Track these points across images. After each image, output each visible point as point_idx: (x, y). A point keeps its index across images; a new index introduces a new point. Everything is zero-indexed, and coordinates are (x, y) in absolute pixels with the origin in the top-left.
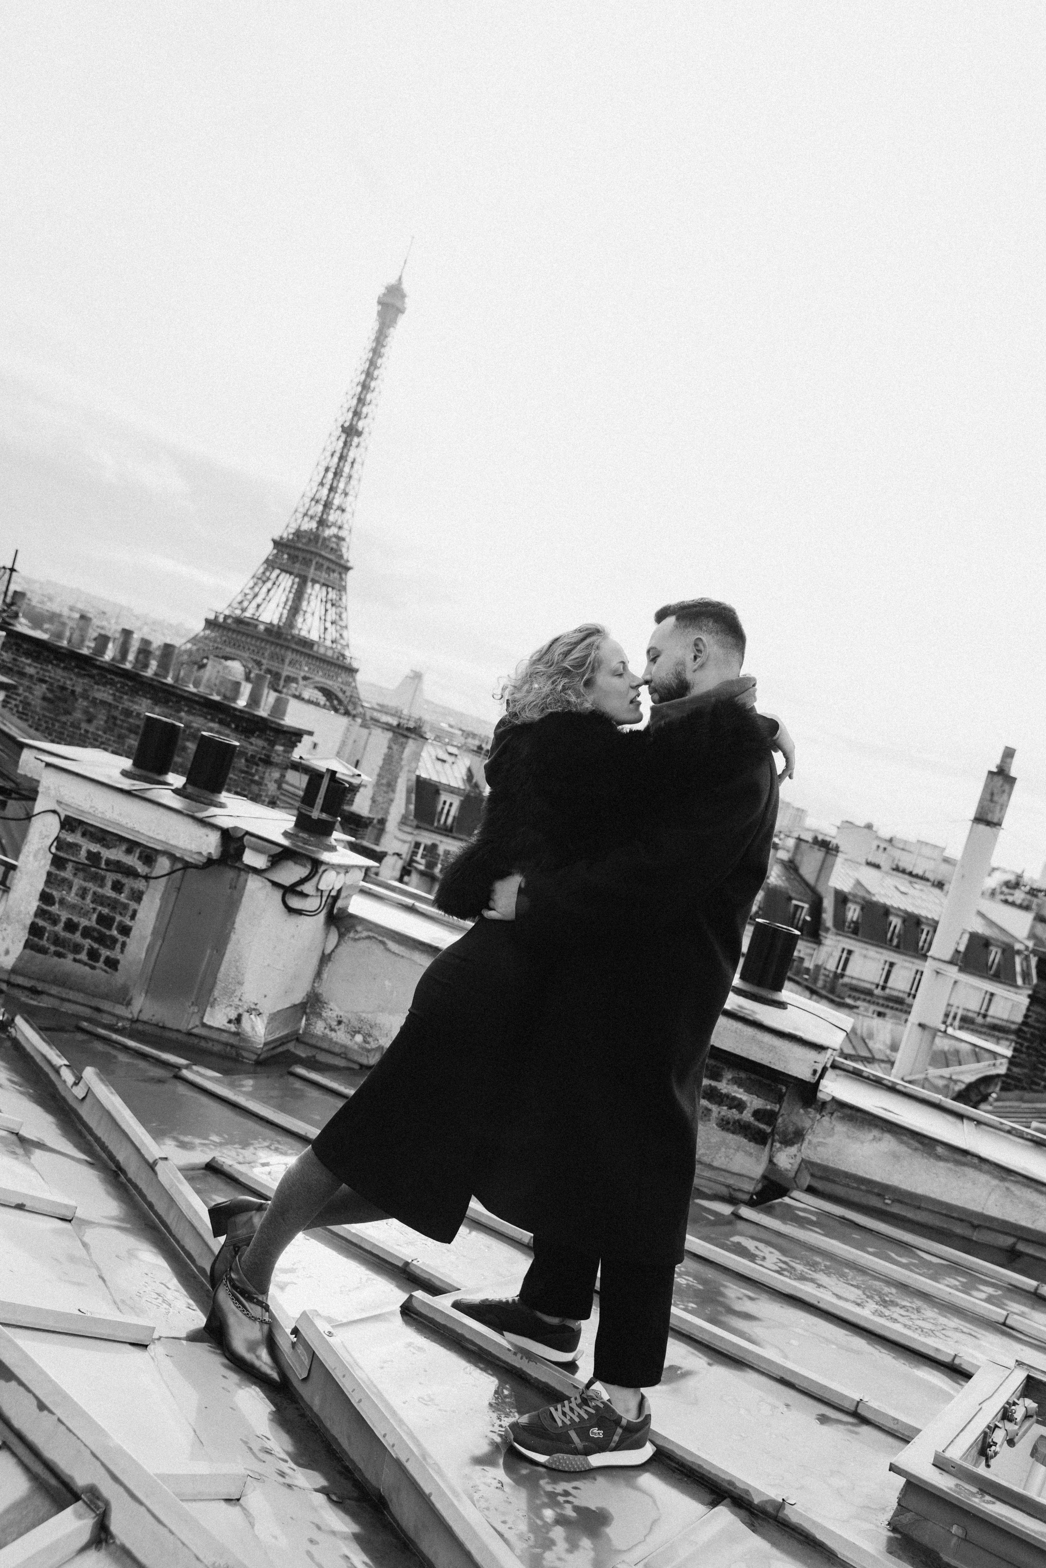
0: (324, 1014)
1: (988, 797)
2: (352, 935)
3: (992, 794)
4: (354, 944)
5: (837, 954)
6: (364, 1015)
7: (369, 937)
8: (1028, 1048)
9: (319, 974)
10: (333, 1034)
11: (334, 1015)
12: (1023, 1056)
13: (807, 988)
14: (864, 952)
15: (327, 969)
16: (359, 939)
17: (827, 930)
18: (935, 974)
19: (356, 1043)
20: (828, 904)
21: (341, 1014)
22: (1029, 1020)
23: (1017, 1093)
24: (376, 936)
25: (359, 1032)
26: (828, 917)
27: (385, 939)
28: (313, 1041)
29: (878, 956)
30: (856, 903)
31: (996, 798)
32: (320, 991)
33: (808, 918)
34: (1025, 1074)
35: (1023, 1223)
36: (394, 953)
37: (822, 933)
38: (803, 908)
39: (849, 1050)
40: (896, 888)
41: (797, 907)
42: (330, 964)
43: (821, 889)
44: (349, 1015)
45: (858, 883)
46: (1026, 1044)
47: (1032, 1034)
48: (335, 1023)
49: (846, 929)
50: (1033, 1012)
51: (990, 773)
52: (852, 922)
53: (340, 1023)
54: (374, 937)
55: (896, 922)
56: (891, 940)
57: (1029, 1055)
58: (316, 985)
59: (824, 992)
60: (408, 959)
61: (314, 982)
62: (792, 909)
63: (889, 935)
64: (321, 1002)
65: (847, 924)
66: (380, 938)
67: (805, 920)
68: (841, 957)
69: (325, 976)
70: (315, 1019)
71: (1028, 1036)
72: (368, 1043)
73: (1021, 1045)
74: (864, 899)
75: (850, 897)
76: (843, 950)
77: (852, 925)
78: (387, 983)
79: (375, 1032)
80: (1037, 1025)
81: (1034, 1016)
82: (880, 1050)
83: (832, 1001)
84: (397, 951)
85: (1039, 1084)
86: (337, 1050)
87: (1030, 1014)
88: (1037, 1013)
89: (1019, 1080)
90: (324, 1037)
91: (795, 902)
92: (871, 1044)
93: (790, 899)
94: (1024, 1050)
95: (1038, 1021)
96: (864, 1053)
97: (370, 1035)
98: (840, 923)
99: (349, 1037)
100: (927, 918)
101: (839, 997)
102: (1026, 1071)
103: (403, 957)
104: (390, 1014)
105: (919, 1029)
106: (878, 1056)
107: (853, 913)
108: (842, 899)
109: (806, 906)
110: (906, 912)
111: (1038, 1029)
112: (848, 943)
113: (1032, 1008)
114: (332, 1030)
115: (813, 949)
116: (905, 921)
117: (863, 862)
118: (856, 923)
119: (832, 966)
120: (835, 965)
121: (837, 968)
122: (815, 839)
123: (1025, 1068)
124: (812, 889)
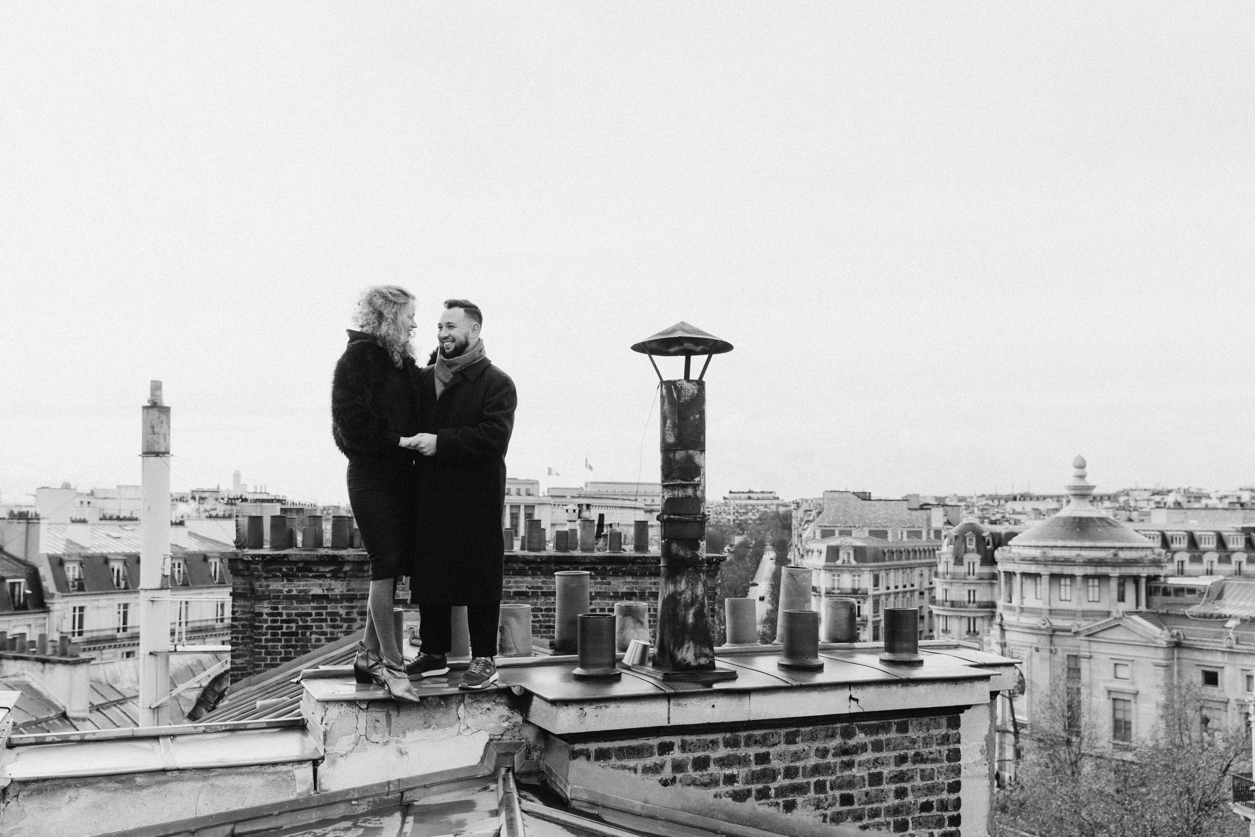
1: (150, 431)
3: (153, 427)
5: (69, 615)
8: (243, 638)
12: (241, 647)
13: (37, 660)
14: (96, 603)
17: (52, 596)
18: (151, 603)
20: (46, 572)
22: (237, 615)
23: (245, 680)
26: (49, 584)
29: (111, 602)
30: (73, 561)
31: (157, 430)
33: (29, 592)
34: (247, 661)
35: (234, 808)
37: (48, 601)
38: (19, 584)
39: (97, 701)
40: (108, 535)
41: (13, 585)
43: (33, 560)
45: (70, 542)
46: (240, 636)
47: (243, 626)
49: (71, 589)
50: (238, 606)
51: (145, 408)
52: (75, 580)
55: (117, 566)
56: (118, 584)
57: (246, 644)
59: (56, 658)
62: (8, 587)
63: (115, 580)
65: (71, 584)
67: (26, 595)
68: (74, 616)
71: (240, 628)
73: (237, 638)
74: (80, 555)
75: (66, 558)
76: (74, 608)
77: (76, 583)
80: (244, 616)
81: (239, 610)
82: (129, 688)
83: (66, 663)
85: (260, 666)
87: (236, 609)
88: (242, 606)
89: (245, 669)
91: (9, 581)
92: (118, 687)
93: (4, 579)
94: (240, 641)
95: (244, 612)
98: (63, 586)
101: (72, 656)
102: (247, 658)
105: (153, 657)
107: (73, 571)
108: (58, 563)
109: (23, 580)
110: (124, 554)
111: (246, 619)
112: (78, 601)
113: (236, 603)
115: (45, 618)
116: (125, 563)
117: (69, 521)
118: (79, 579)
119: (67, 627)
120: (71, 625)
121: (74, 628)
122: (11, 513)
123: (246, 656)
124: (24, 563)
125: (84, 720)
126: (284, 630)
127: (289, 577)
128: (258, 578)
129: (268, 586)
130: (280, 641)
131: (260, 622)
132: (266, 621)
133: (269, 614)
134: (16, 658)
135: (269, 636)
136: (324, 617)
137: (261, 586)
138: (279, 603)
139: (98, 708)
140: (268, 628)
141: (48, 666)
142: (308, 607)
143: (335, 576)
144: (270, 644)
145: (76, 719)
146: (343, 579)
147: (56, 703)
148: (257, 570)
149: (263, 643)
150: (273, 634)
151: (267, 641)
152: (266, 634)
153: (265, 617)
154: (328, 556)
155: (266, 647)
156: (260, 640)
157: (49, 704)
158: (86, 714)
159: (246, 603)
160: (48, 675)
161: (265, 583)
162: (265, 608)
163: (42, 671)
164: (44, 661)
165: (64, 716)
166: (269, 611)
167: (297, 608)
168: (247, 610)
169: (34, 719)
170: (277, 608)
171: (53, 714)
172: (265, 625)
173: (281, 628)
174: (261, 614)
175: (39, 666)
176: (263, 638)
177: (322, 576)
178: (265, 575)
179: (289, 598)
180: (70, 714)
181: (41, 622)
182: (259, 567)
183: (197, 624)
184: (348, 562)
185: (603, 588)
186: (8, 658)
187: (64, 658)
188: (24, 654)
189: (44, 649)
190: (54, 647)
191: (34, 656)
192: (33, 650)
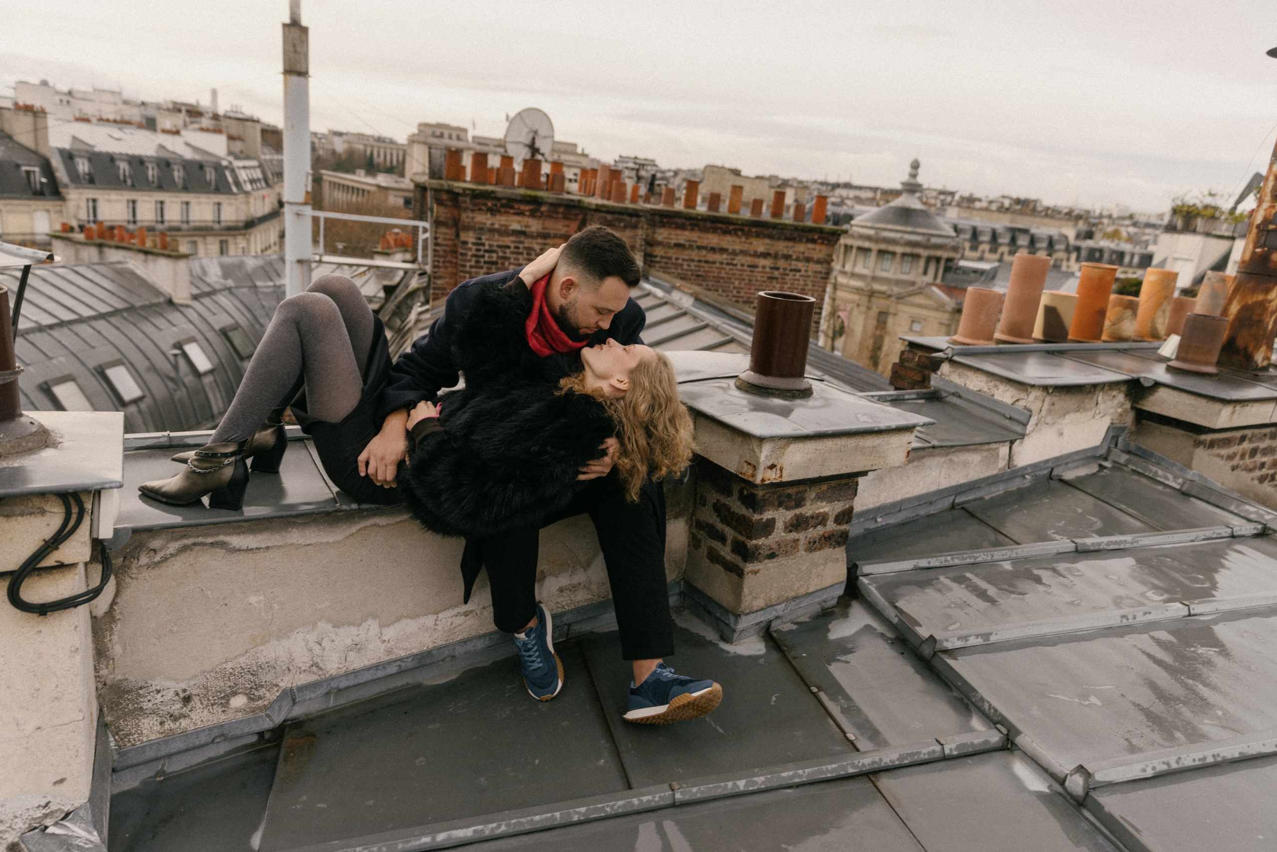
0: (145, 705)
1: (291, 49)
2: (144, 560)
4: (154, 573)
5: (83, 204)
6: (229, 665)
7: (185, 549)
8: (444, 262)
9: (101, 653)
10: (184, 723)
11: (170, 695)
12: (442, 270)
14: (107, 197)
15: (115, 638)
16: (165, 559)
17: (66, 186)
18: (295, 217)
19: (238, 710)
20: (57, 163)
21: (184, 686)
22: (439, 241)
24: (200, 539)
25: (235, 694)
26: (62, 174)
27: (222, 538)
28: (150, 754)
29: (119, 197)
30: (81, 157)
31: (299, 49)
32: (119, 677)
33: (44, 180)
36: (248, 550)
37: (63, 190)
38: (34, 172)
39: (196, 291)
40: (111, 136)
41: (28, 173)
42: (117, 627)
43: (43, 151)
44: (201, 680)
45: (74, 138)
46: (442, 260)
47: (444, 251)
48: (178, 706)
49: (83, 182)
50: (441, 233)
51: (285, 25)
52: (85, 174)
53: (187, 700)
54: (194, 544)
55: (123, 166)
56: (125, 181)
57: (446, 268)
58: (104, 672)
59: (157, 251)
60: (280, 547)
61: (96, 670)
62: (24, 175)
63: (122, 178)
64: (128, 692)
65: (81, 177)
66: (210, 540)
67: (41, 183)
68: (88, 207)
69: (117, 650)
70: (131, 723)
71: (442, 253)
72: (260, 698)
73: (438, 261)
74: (87, 151)
75: (75, 153)
76: (88, 200)
77: (87, 177)
78: (253, 599)
79: (266, 677)
80: (445, 243)
81: (441, 236)
84: (254, 546)
86: (204, 739)
87: (438, 235)
88: (445, 234)
89: (445, 289)
90: (169, 737)
91: (24, 168)
92: (207, 279)
93: (18, 166)
94: (441, 264)
95: (445, 239)
96: (207, 289)
97: (258, 687)
98: (75, 178)
99: (218, 709)
100: (147, 157)
102: (447, 280)
103: (268, 548)
104: (279, 638)
105: (298, 265)
106: (218, 287)
107: (83, 166)
108: (68, 157)
109: (37, 169)
110: (127, 155)
111: (446, 245)
112: (91, 193)
113: (438, 231)
114: (175, 718)
115: (61, 206)
116: (130, 163)
117: (72, 118)
118: (89, 174)
119: (83, 215)
120: (86, 214)
121: (88, 216)
122: (16, 104)
123: (445, 278)
124: (36, 153)
125: (187, 306)
126: (486, 259)
127: (492, 211)
128: (466, 209)
129: (473, 218)
130: (482, 268)
131: (465, 249)
132: (470, 249)
133: (474, 244)
134: (117, 247)
135: (473, 263)
136: (521, 250)
137: (467, 217)
138: (482, 234)
139: (195, 298)
140: (473, 256)
141: (150, 257)
142: (508, 240)
143: (533, 214)
144: (474, 270)
145: (182, 305)
146: (540, 217)
147: (161, 290)
148: (465, 202)
149: (468, 269)
150: (477, 262)
151: (471, 267)
152: (470, 261)
153: (470, 245)
154: (530, 196)
155: (470, 273)
156: (465, 266)
157: (157, 292)
158: (190, 302)
159: (448, 231)
160: (151, 265)
161: (471, 215)
162: (470, 237)
163: (145, 261)
164: (146, 253)
165: (170, 302)
166: (474, 240)
167: (498, 241)
168: (448, 237)
169: (147, 303)
170: (480, 239)
171: (162, 300)
172: (470, 253)
173: (483, 256)
174: (465, 243)
175: (141, 256)
176: (468, 264)
177: (521, 213)
178: (471, 207)
179: (492, 230)
180: (176, 300)
181: (58, 208)
182: (468, 199)
183: (198, 224)
184: (546, 203)
185: (746, 247)
186: (110, 247)
187: (166, 252)
188: (125, 244)
189: (143, 242)
190: (154, 241)
191: (136, 247)
192: (133, 241)
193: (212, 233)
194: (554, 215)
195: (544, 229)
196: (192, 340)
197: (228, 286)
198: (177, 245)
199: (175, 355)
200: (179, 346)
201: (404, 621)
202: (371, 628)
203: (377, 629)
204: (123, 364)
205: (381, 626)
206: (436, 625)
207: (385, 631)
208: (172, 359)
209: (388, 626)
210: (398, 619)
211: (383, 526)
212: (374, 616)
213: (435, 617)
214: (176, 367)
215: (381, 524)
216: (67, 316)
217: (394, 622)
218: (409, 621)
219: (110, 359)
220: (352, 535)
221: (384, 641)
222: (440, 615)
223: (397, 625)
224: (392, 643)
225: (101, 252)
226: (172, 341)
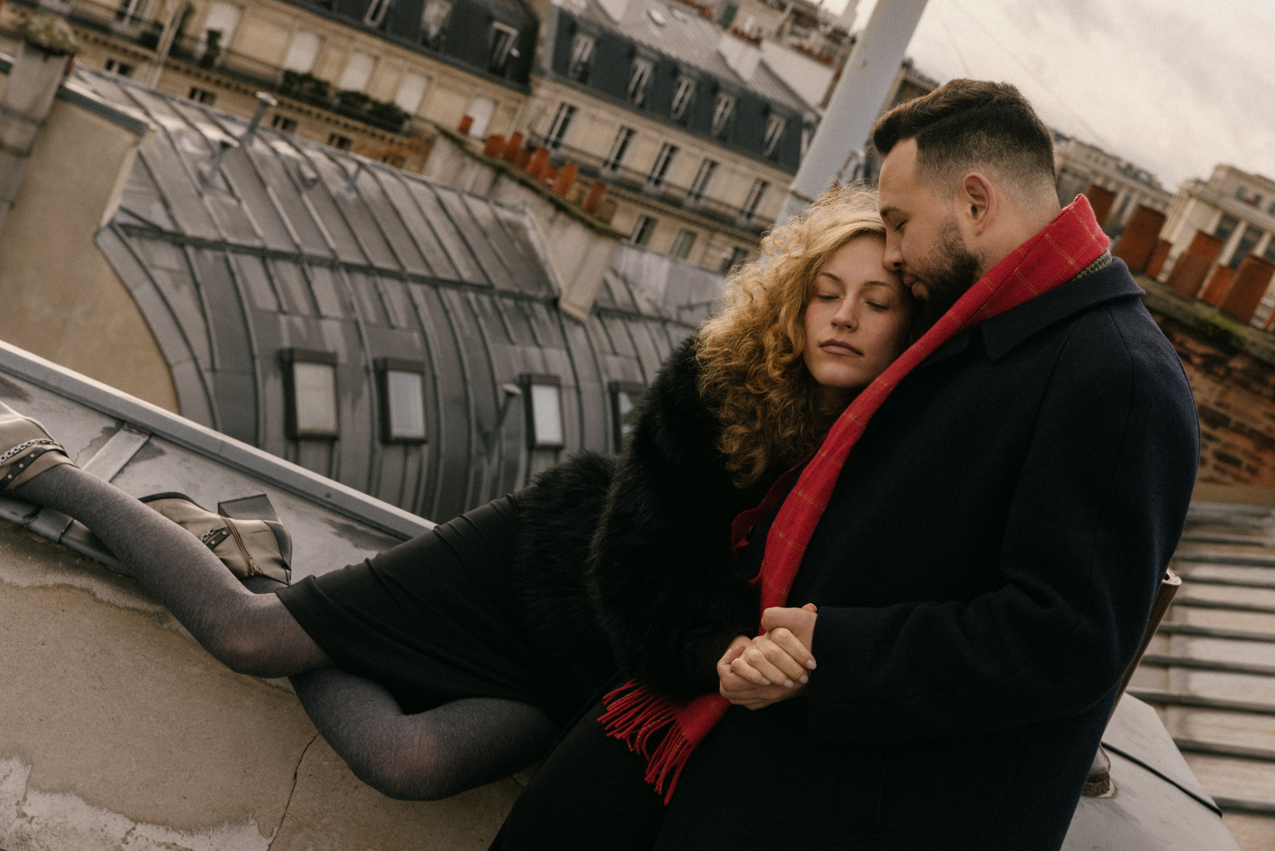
5: (552, 111)
13: (552, 201)
14: (593, 111)
17: (542, 73)
20: (547, 31)
26: (545, 53)
29: (612, 118)
30: (588, 34)
33: (515, 53)
37: (534, 78)
38: (508, 35)
39: (604, 301)
41: (499, 33)
43: (538, 7)
49: (571, 74)
52: (580, 62)
55: (643, 67)
56: (634, 95)
59: (577, 210)
62: (491, 36)
63: (632, 87)
65: (572, 66)
67: (509, 55)
68: (557, 117)
74: (601, 27)
75: (582, 25)
76: (562, 105)
77: (580, 69)
82: (648, 302)
83: (590, 226)
91: (497, 25)
92: (635, 290)
93: (491, 19)
96: (626, 306)
98: (562, 64)
100: (688, 66)
101: (601, 219)
106: (647, 310)
107: (582, 50)
108: (569, 27)
109: (514, 32)
110: (660, 54)
112: (572, 96)
115: (519, 101)
116: (656, 68)
118: (586, 65)
119: (543, 128)
120: (548, 127)
121: (551, 132)
124: (526, 7)
125: (577, 322)
134: (523, 183)
139: (598, 312)
141: (562, 217)
145: (569, 317)
147: (551, 277)
157: (541, 277)
158: (582, 316)
160: (556, 232)
163: (551, 221)
164: (560, 207)
165: (553, 303)
169: (516, 289)
171: (542, 294)
175: (550, 211)
180: (564, 305)
181: (513, 104)
183: (713, 206)
186: (512, 178)
187: (589, 218)
188: (535, 182)
189: (565, 189)
190: (581, 193)
191: (550, 193)
192: (550, 181)
193: (730, 230)
194: (1256, 387)
195: (1219, 404)
196: (552, 381)
197: (665, 315)
198: (612, 214)
199: (510, 395)
200: (526, 383)
201: (73, 801)
202: (12, 777)
203: (21, 788)
204: (422, 373)
205: (31, 784)
206: (124, 841)
207: (33, 797)
208: (502, 397)
209: (43, 791)
210: (65, 789)
211: (101, 601)
212: (27, 760)
213: (130, 825)
214: (501, 414)
215: (99, 595)
216: (382, 261)
217: (53, 791)
218: (81, 804)
219: (404, 356)
220: (44, 588)
221: (24, 815)
222: (140, 828)
223: (57, 798)
224: (36, 827)
225: (495, 183)
226: (518, 369)
